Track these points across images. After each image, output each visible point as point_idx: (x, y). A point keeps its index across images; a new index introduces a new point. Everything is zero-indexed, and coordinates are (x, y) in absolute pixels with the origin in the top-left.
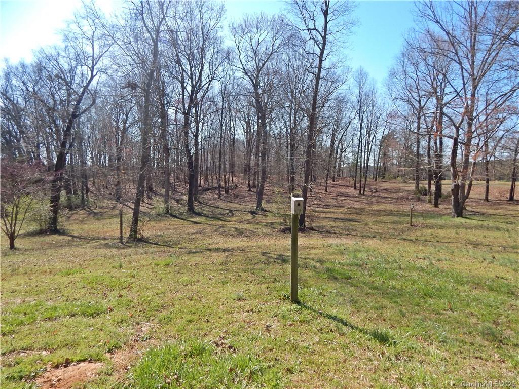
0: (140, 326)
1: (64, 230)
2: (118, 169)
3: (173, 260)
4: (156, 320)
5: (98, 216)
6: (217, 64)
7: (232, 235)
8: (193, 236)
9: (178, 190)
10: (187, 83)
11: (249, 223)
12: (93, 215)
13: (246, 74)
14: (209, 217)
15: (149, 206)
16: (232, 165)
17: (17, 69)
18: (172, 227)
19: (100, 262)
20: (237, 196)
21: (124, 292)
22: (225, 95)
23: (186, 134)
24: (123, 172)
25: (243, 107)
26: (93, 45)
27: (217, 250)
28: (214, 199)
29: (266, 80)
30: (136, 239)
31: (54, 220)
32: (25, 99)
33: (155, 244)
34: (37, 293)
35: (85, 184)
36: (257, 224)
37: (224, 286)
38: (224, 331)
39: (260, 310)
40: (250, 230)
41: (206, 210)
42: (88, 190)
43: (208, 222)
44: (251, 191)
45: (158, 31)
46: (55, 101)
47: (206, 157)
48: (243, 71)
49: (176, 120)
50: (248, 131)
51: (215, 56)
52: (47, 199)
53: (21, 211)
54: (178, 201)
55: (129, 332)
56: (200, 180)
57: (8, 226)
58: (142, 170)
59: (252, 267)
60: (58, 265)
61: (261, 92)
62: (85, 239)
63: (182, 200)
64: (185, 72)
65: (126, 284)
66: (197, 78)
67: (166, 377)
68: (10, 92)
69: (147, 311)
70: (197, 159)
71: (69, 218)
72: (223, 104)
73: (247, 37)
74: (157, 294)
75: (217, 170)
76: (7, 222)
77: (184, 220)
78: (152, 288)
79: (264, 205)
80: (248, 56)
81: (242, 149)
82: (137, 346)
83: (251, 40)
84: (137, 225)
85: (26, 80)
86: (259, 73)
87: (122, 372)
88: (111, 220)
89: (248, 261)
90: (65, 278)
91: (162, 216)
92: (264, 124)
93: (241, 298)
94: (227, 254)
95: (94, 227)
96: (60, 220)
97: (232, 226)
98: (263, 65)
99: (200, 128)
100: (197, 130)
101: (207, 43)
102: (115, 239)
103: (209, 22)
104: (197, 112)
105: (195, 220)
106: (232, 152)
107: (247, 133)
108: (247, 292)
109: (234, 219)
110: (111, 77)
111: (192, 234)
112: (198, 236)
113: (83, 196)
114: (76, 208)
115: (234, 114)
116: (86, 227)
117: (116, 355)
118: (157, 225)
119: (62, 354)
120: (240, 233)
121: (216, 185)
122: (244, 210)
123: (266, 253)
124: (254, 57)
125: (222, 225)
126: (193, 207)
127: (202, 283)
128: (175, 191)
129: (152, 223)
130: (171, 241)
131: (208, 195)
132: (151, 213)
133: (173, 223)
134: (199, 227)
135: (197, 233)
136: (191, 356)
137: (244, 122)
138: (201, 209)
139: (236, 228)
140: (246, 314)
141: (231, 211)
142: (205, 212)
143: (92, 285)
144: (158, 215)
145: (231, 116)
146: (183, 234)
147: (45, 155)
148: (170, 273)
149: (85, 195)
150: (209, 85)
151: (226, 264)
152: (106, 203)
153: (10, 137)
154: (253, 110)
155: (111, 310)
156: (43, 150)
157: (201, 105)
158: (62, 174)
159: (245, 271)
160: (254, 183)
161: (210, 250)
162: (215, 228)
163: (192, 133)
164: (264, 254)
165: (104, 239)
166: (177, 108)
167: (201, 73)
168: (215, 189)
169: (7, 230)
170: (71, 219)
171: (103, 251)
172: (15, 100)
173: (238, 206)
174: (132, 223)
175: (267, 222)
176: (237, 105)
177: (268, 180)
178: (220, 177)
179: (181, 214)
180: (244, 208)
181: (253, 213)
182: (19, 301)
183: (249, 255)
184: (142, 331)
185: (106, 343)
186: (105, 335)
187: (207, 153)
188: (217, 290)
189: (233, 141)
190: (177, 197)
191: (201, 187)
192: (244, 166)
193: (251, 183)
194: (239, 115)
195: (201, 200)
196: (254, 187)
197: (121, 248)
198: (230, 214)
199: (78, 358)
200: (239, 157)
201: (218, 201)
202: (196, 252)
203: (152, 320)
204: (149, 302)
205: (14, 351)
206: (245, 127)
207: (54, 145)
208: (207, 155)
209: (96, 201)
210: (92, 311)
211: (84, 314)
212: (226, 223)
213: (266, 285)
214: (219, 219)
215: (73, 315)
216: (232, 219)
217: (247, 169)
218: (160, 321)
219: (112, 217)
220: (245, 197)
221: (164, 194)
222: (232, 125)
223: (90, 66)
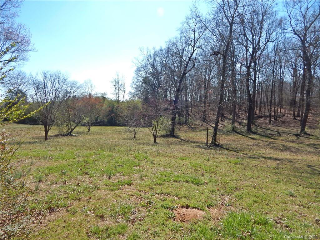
0: (223, 197)
1: (177, 136)
2: (205, 103)
3: (240, 161)
4: (233, 196)
5: (194, 129)
6: (272, 30)
7: (280, 149)
8: (251, 147)
9: (241, 117)
10: (250, 47)
11: (294, 142)
12: (191, 129)
13: (296, 34)
14: (262, 136)
15: (222, 125)
16: (281, 100)
17: (159, 52)
18: (236, 140)
19: (197, 155)
20: (284, 122)
21: (212, 175)
22: (277, 51)
23: (248, 80)
24: (208, 104)
25: (292, 58)
26: (195, 33)
27: (270, 158)
28: (266, 123)
29: (312, 36)
30: (215, 145)
31: (173, 130)
32: (161, 67)
33: (227, 149)
34: (169, 167)
35: (187, 111)
36: (301, 144)
37: (278, 184)
38: (281, 214)
39: (310, 207)
40: (295, 148)
41: (260, 131)
42: (189, 114)
43: (262, 139)
44: (296, 119)
45: (233, 17)
46: (174, 67)
47: (260, 95)
48: (293, 32)
49: (240, 72)
50: (294, 75)
51: (270, 26)
52: (170, 118)
53: (159, 124)
54: (240, 124)
55: (218, 198)
56: (256, 110)
57: (154, 131)
58: (220, 104)
59: (300, 174)
60: (176, 154)
61: (307, 45)
62: (188, 142)
63: (243, 123)
64: (249, 40)
65: (213, 171)
66: (257, 43)
67: (243, 232)
68: (155, 64)
69: (226, 189)
70: (254, 96)
71: (179, 129)
72: (275, 58)
73: (297, 7)
74: (232, 180)
75: (269, 104)
76: (153, 129)
77: (244, 136)
78: (229, 175)
79: (307, 130)
80: (298, 20)
81: (289, 88)
82: (223, 208)
83: (301, 8)
84: (216, 136)
85: (162, 58)
86: (306, 31)
87: (216, 220)
88: (200, 132)
89: (296, 170)
90: (181, 161)
91: (230, 132)
92: (309, 70)
93: (293, 195)
94: (278, 162)
95: (191, 135)
96: (175, 130)
97: (280, 143)
98: (311, 25)
99: (257, 76)
100: (255, 77)
101: (265, 18)
102: (203, 143)
103: (267, 2)
104: (255, 65)
105: (252, 136)
106: (281, 91)
107: (294, 77)
108: (297, 192)
109: (282, 138)
110: (203, 50)
111: (250, 145)
112: (255, 147)
113: (186, 118)
114: (183, 124)
115: (283, 64)
116: (187, 135)
117: (211, 210)
118: (227, 137)
119: (184, 201)
120: (287, 149)
121: (267, 114)
122: (290, 132)
123: (311, 166)
124: (303, 20)
125: (272, 142)
126: (251, 128)
127: (262, 179)
128: (238, 117)
129: (224, 136)
130: (237, 149)
131: (261, 121)
132: (223, 130)
133: (237, 137)
134: (255, 142)
135: (253, 145)
136: (258, 224)
137: (292, 69)
138: (256, 130)
139: (283, 145)
140: (297, 207)
141: (279, 133)
142: (259, 132)
143: (196, 168)
144: (227, 131)
145: (281, 66)
146: (244, 145)
147: (169, 95)
148: (239, 168)
149: (187, 117)
150: (265, 46)
151: (278, 169)
152: (198, 122)
153: (154, 87)
154: (300, 59)
155: (207, 184)
156: (168, 93)
157: (259, 60)
158: (177, 106)
159: (295, 176)
160: (298, 114)
161: (265, 158)
162: (266, 143)
163: (252, 79)
164: (309, 166)
165: (197, 142)
166: (241, 64)
167: (259, 39)
168: (266, 116)
169: (153, 133)
170: (180, 130)
171: (197, 149)
172: (157, 68)
173: (284, 129)
174: (213, 135)
175: (310, 142)
176: (286, 57)
177: (310, 112)
178: (271, 108)
179: (242, 132)
180: (290, 131)
181: (297, 135)
182: (162, 169)
183: (296, 166)
184: (225, 200)
185: (206, 201)
186: (205, 197)
187: (262, 92)
188: (273, 186)
189: (282, 83)
190: (240, 121)
191: (256, 115)
192: (290, 101)
193: (296, 113)
194: (287, 64)
195: (256, 124)
196: (298, 116)
197: (207, 149)
198: (278, 134)
199: (192, 206)
200: (286, 94)
201: (269, 125)
202: (255, 158)
203: (231, 195)
204: (228, 184)
205: (163, 194)
206: (292, 72)
207: (173, 90)
208: (262, 94)
209: (193, 121)
210: (196, 182)
211: (193, 183)
212: (275, 141)
213: (314, 190)
214: (270, 137)
215: (188, 182)
216: (280, 138)
217: (293, 103)
218: (236, 197)
219: (201, 130)
220: (290, 123)
221: (232, 118)
222: (282, 72)
223: (193, 45)
